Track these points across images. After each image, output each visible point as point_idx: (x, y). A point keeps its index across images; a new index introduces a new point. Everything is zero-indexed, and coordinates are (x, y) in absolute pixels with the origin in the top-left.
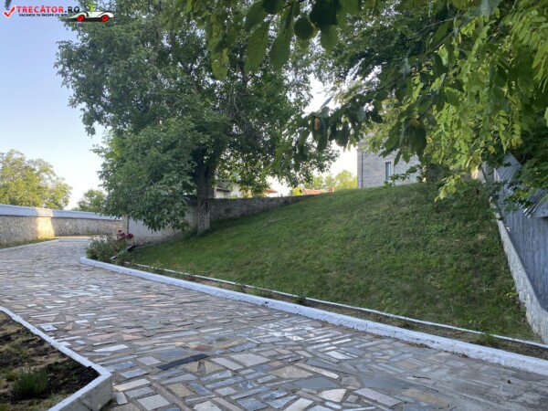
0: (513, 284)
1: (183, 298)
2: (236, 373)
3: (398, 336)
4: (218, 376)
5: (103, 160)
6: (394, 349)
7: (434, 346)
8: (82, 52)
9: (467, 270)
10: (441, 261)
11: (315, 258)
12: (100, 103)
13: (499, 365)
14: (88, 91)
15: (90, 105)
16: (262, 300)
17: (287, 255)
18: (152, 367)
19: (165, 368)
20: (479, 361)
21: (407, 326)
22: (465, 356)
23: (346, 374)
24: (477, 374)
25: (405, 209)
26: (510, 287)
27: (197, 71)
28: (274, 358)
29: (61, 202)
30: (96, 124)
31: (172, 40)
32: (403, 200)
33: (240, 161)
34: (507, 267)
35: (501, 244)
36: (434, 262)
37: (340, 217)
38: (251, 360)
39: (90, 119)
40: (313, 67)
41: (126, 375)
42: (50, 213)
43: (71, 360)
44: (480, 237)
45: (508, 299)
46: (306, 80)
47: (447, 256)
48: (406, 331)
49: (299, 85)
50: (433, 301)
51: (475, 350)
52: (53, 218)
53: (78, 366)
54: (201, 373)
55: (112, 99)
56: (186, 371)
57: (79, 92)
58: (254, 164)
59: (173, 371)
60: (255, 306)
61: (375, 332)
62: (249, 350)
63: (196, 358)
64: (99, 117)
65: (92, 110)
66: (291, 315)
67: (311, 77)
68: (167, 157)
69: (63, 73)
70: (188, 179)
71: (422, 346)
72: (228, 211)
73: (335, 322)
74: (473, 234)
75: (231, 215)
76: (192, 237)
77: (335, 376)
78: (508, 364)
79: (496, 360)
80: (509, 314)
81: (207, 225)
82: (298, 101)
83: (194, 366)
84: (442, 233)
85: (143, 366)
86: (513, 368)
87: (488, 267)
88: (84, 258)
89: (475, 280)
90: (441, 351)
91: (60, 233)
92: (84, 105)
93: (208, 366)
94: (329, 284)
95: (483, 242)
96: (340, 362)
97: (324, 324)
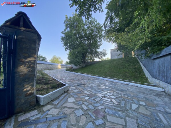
0: (145, 74)
1: (81, 76)
2: (91, 87)
3: (122, 83)
4: (88, 87)
5: (68, 56)
6: (122, 85)
7: (130, 84)
8: (64, 38)
9: (134, 72)
10: (129, 71)
11: (104, 70)
12: (67, 46)
13: (145, 88)
14: (66, 44)
15: (66, 46)
16: (95, 76)
17: (99, 70)
18: (76, 85)
19: (78, 85)
20: (140, 87)
21: (124, 81)
22: (137, 86)
23: (113, 88)
24: (141, 90)
25: (121, 62)
26: (144, 75)
27: (83, 41)
28: (98, 85)
29: (62, 63)
30: (67, 50)
31: (79, 36)
32: (120, 60)
33: (90, 55)
34: (143, 71)
35: (141, 67)
36: (127, 71)
37: (108, 64)
38: (94, 85)
39: (66, 49)
40: (103, 38)
41: (71, 86)
42: (60, 65)
43: (61, 83)
44: (137, 66)
45: (144, 77)
46: (101, 41)
47: (130, 70)
48: (124, 82)
49: (100, 41)
50: (128, 77)
51: (139, 85)
52: (61, 65)
53: (63, 84)
54: (85, 87)
55: (69, 46)
56: (82, 86)
57: (64, 44)
58: (92, 56)
59: (79, 86)
60: (93, 78)
61: (117, 82)
62: (93, 84)
63: (83, 84)
64: (67, 49)
65: (66, 47)
66: (100, 79)
67: (102, 40)
68: (78, 54)
69: (62, 42)
70: (81, 58)
71: (127, 84)
72: (88, 64)
73: (109, 80)
74: (135, 66)
75: (89, 64)
76: (82, 68)
77: (111, 89)
78: (147, 88)
79: (144, 87)
80: (145, 79)
81: (85, 66)
82: (100, 44)
83: (83, 85)
84: (129, 66)
85: (74, 85)
86: (148, 89)
87: (139, 71)
88: (65, 71)
89: (136, 74)
90: (132, 85)
91: (62, 68)
92: (65, 46)
93: (86, 86)
94: (107, 75)
95: (137, 67)
96: (111, 86)
97: (107, 81)
